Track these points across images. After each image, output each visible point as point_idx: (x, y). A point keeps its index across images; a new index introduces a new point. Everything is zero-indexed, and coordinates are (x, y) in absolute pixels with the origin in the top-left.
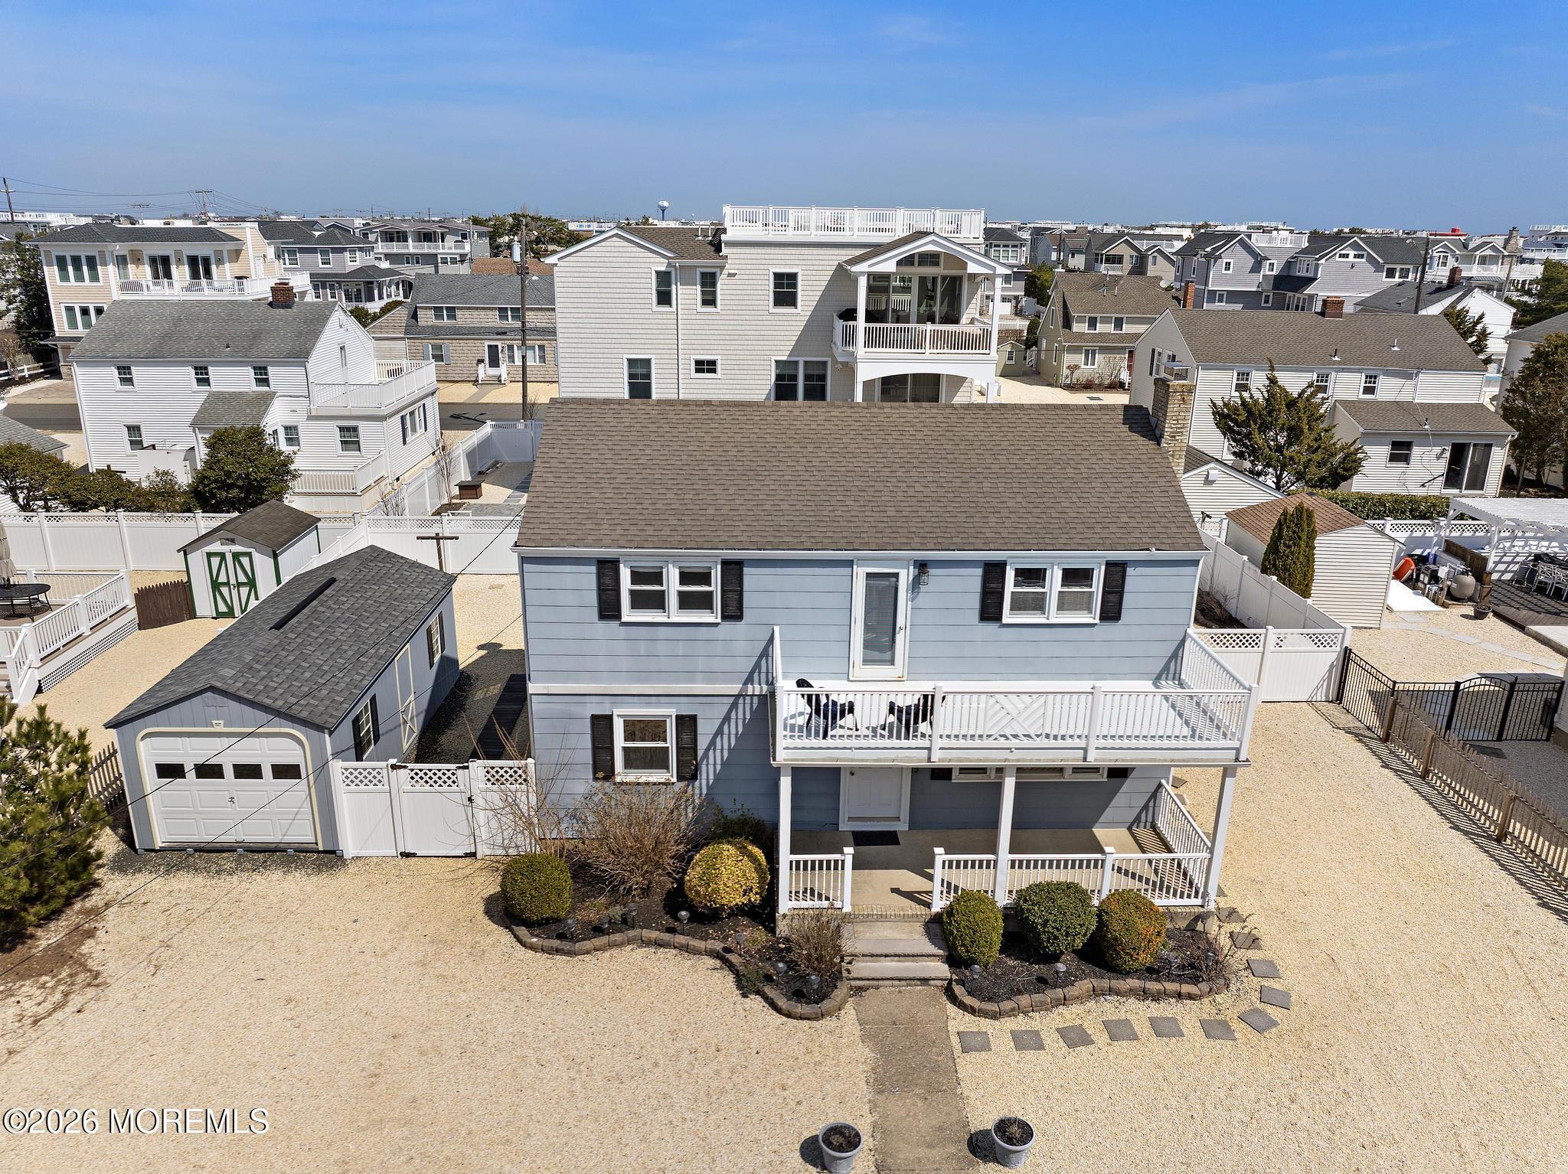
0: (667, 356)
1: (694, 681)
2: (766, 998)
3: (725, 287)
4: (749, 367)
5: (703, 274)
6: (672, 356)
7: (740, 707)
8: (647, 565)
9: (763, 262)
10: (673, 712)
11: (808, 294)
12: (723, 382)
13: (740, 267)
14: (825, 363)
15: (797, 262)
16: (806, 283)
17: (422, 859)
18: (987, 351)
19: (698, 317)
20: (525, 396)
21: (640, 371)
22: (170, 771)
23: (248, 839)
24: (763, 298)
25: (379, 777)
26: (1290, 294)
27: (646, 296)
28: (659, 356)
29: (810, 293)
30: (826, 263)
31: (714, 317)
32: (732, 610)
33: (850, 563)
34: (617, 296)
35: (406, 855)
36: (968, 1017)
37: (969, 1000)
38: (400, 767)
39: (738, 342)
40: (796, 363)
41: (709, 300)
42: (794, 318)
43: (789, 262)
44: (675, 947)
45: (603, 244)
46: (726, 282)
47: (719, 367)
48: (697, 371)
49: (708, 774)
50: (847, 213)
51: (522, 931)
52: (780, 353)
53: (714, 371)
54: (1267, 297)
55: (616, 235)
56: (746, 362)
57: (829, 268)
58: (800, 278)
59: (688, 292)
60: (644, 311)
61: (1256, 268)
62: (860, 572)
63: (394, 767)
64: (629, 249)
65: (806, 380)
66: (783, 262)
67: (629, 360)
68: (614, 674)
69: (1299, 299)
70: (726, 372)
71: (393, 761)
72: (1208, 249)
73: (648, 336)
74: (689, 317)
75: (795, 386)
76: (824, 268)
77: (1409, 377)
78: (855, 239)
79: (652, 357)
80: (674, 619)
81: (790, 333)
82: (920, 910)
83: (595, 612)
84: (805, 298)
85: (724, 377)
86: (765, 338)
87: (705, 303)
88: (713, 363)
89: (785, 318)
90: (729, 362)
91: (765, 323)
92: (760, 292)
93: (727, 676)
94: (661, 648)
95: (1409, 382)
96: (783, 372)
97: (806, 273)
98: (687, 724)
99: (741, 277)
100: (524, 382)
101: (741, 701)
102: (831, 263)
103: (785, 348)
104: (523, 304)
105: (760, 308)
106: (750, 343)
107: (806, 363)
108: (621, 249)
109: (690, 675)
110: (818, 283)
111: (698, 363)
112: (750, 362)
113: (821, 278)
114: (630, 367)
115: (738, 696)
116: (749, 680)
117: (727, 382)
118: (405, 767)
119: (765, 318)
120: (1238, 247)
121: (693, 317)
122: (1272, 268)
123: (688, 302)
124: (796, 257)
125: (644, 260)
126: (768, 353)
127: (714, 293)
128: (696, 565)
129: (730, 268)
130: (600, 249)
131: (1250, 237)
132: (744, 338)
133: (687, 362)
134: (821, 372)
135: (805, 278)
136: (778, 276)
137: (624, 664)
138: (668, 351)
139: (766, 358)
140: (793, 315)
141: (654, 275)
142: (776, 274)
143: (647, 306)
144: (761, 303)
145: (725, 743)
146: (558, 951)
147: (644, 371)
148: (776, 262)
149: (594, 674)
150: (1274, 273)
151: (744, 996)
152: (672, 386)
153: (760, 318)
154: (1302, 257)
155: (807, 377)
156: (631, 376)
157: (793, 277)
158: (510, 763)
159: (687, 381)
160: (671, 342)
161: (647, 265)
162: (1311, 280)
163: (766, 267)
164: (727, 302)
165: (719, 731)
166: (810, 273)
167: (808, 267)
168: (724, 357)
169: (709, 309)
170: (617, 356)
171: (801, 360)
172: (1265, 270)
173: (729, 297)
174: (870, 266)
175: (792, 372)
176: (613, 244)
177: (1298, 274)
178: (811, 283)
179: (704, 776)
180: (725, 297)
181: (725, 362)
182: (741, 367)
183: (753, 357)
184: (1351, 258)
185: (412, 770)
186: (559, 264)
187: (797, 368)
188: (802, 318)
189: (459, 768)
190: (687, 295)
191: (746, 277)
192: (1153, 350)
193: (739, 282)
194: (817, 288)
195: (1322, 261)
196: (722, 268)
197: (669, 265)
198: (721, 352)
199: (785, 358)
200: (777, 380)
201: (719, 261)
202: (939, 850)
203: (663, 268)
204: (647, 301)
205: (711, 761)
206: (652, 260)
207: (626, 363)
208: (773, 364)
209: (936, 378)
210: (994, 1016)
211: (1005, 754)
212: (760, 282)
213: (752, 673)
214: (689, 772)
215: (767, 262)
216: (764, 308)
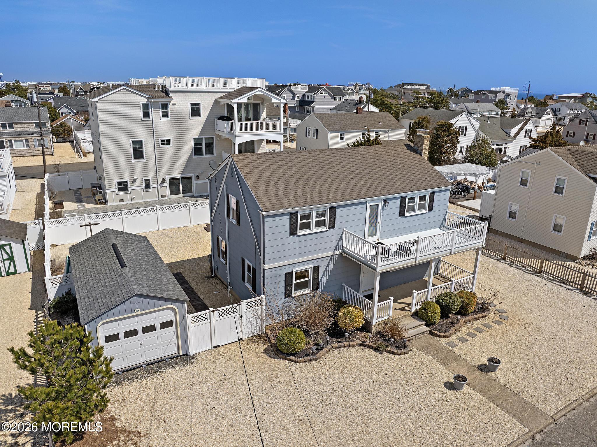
0: (149, 139)
1: (318, 253)
2: (389, 352)
3: (171, 109)
4: (183, 141)
5: (162, 105)
6: (151, 139)
7: (332, 259)
8: (305, 212)
9: (186, 99)
10: (312, 266)
11: (205, 112)
12: (173, 148)
13: (177, 101)
14: (213, 138)
15: (199, 99)
16: (204, 107)
17: (222, 347)
18: (279, 130)
19: (161, 122)
20: (44, 162)
21: (138, 146)
22: (111, 338)
23: (147, 360)
24: (187, 113)
25: (206, 317)
26: (305, 107)
27: (139, 114)
28: (146, 139)
29: (205, 111)
30: (211, 99)
31: (168, 122)
32: (332, 225)
33: (366, 203)
34: (126, 114)
35: (216, 347)
36: (443, 339)
37: (441, 334)
38: (215, 311)
39: (178, 132)
40: (202, 139)
41: (165, 115)
42: (199, 121)
43: (196, 99)
44: (345, 347)
45: (118, 92)
46: (172, 107)
47: (171, 142)
48: (162, 144)
49: (321, 286)
50: (216, 80)
51: (292, 358)
52: (195, 135)
53: (169, 144)
54: (298, 108)
55: (124, 89)
56: (182, 139)
57: (212, 101)
58: (201, 105)
59: (156, 112)
60: (138, 120)
61: (293, 98)
62: (369, 205)
63: (212, 311)
64: (130, 95)
65: (206, 145)
66: (194, 99)
67: (133, 141)
68: (294, 256)
69: (308, 108)
70: (174, 144)
71: (211, 309)
72: (277, 92)
73: (141, 131)
74: (157, 122)
75: (202, 148)
76: (210, 101)
77: (386, 132)
78: (221, 90)
79: (143, 139)
80: (314, 231)
81: (199, 127)
82: (407, 313)
83: (288, 233)
84: (203, 113)
85: (173, 146)
86: (189, 129)
87: (163, 116)
88: (169, 140)
89: (196, 121)
90: (175, 140)
91: (189, 123)
92: (186, 111)
93: (328, 249)
94: (309, 243)
95: (387, 134)
96: (197, 143)
97: (203, 103)
98: (316, 269)
99: (178, 105)
100: (44, 155)
101: (333, 257)
102: (212, 99)
103: (197, 133)
104: (39, 120)
105: (186, 117)
106: (183, 131)
107: (205, 138)
108: (127, 95)
109: (318, 251)
110: (208, 107)
111: (162, 141)
112: (184, 139)
113: (209, 105)
114: (133, 144)
115: (331, 256)
116: (336, 249)
117: (175, 148)
118: (217, 310)
119: (188, 121)
120: (287, 91)
121: (159, 122)
122: (298, 98)
123: (156, 116)
124: (199, 97)
125: (137, 99)
126: (190, 135)
127: (167, 112)
128: (320, 210)
129: (173, 102)
130: (117, 95)
131: (290, 87)
132: (180, 130)
133: (158, 141)
134: (211, 142)
135: (203, 105)
136: (192, 105)
137: (297, 251)
138: (150, 137)
139: (190, 137)
140: (199, 120)
141: (141, 105)
142: (191, 104)
143: (139, 118)
144: (186, 115)
145: (327, 274)
146: (311, 360)
147: (139, 146)
148: (191, 99)
149: (286, 257)
150: (299, 100)
151: (381, 354)
152: (152, 151)
153: (186, 121)
154: (308, 94)
155: (206, 144)
156: (134, 148)
157: (198, 104)
158: (256, 299)
159: (158, 149)
160: (151, 133)
161: (138, 101)
162: (313, 102)
163: (187, 101)
164: (173, 116)
165: (326, 270)
166: (205, 103)
167: (204, 101)
168: (173, 138)
169: (166, 119)
170: (127, 140)
171: (204, 137)
172: (296, 99)
173: (173, 114)
174: (238, 100)
175: (200, 142)
176: (122, 93)
177: (308, 100)
178: (205, 107)
179: (320, 288)
180: (172, 113)
181: (173, 140)
182: (180, 141)
183: (185, 137)
184: (324, 94)
185: (219, 311)
186: (99, 101)
187: (202, 141)
188: (203, 121)
189: (238, 305)
190: (156, 113)
191: (180, 105)
192: (306, 128)
193: (177, 107)
194: (208, 109)
195: (315, 95)
196: (170, 102)
197: (148, 101)
198: (172, 136)
199: (197, 137)
200: (195, 146)
201: (169, 99)
202: (414, 291)
203: (145, 102)
204: (139, 116)
205: (323, 282)
206: (141, 99)
207: (131, 142)
208: (193, 139)
209: (253, 142)
210: (450, 336)
211: (433, 255)
212: (186, 107)
213: (336, 247)
214: (316, 288)
215: (188, 99)
216: (188, 117)
